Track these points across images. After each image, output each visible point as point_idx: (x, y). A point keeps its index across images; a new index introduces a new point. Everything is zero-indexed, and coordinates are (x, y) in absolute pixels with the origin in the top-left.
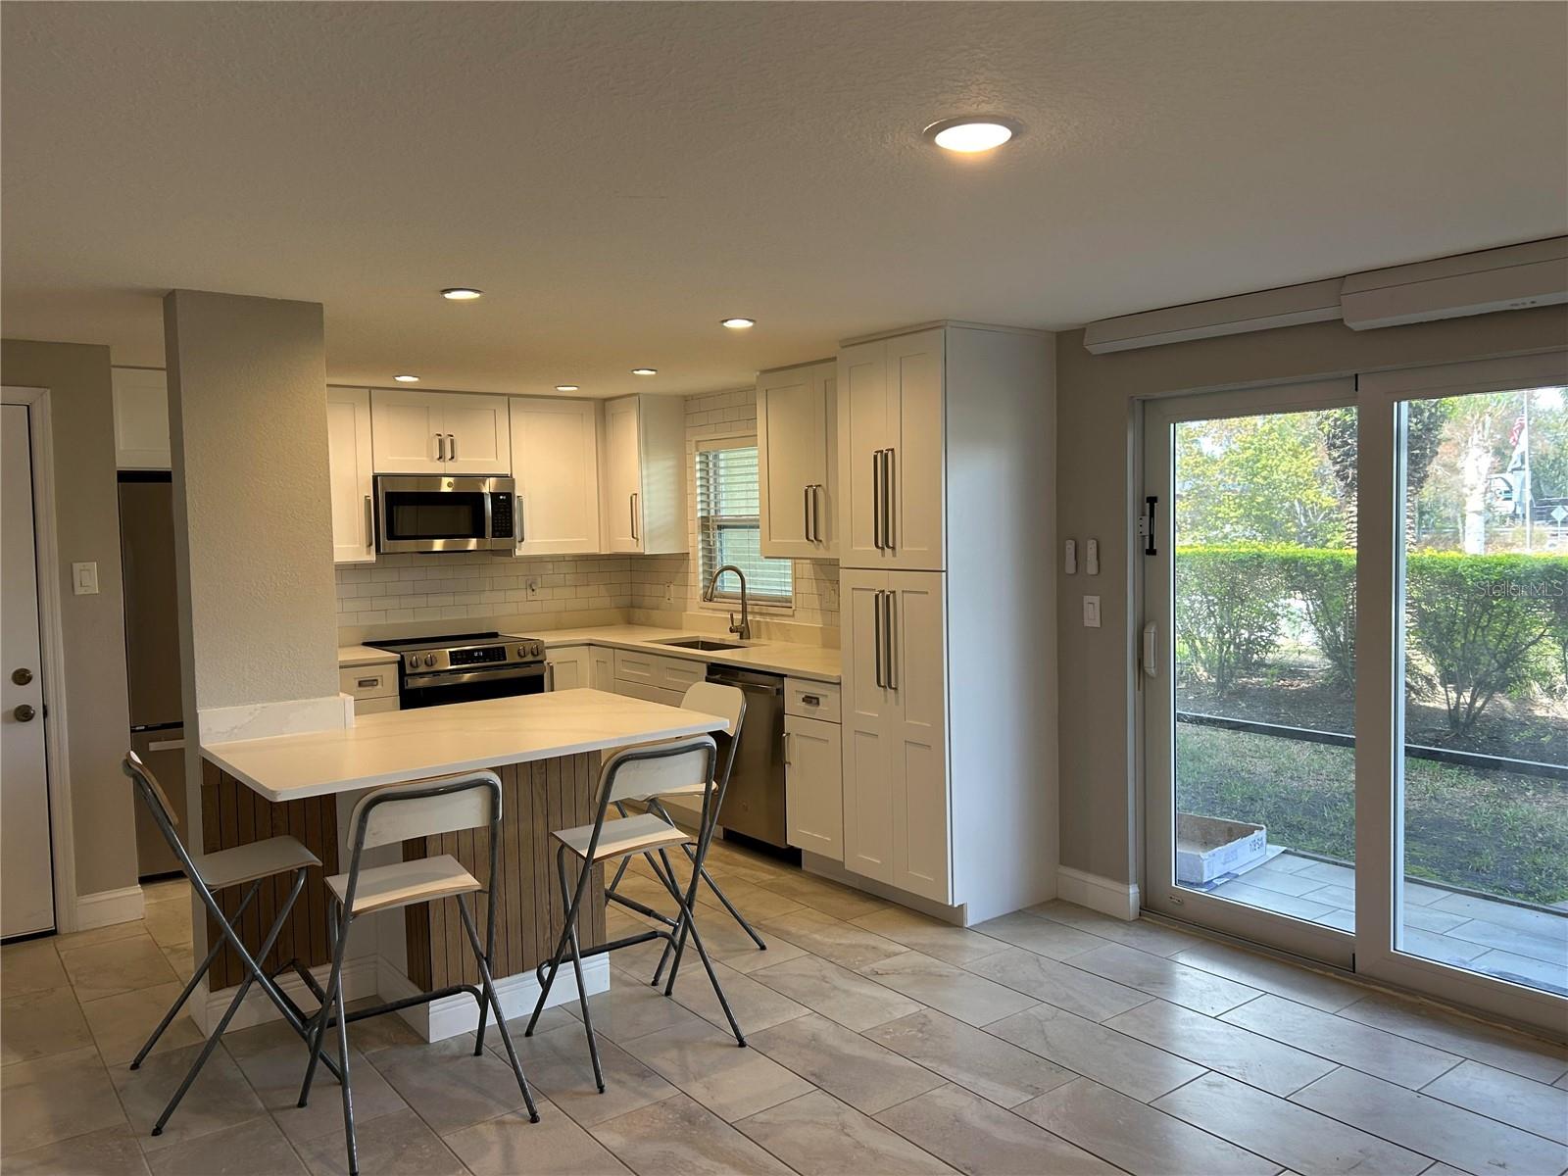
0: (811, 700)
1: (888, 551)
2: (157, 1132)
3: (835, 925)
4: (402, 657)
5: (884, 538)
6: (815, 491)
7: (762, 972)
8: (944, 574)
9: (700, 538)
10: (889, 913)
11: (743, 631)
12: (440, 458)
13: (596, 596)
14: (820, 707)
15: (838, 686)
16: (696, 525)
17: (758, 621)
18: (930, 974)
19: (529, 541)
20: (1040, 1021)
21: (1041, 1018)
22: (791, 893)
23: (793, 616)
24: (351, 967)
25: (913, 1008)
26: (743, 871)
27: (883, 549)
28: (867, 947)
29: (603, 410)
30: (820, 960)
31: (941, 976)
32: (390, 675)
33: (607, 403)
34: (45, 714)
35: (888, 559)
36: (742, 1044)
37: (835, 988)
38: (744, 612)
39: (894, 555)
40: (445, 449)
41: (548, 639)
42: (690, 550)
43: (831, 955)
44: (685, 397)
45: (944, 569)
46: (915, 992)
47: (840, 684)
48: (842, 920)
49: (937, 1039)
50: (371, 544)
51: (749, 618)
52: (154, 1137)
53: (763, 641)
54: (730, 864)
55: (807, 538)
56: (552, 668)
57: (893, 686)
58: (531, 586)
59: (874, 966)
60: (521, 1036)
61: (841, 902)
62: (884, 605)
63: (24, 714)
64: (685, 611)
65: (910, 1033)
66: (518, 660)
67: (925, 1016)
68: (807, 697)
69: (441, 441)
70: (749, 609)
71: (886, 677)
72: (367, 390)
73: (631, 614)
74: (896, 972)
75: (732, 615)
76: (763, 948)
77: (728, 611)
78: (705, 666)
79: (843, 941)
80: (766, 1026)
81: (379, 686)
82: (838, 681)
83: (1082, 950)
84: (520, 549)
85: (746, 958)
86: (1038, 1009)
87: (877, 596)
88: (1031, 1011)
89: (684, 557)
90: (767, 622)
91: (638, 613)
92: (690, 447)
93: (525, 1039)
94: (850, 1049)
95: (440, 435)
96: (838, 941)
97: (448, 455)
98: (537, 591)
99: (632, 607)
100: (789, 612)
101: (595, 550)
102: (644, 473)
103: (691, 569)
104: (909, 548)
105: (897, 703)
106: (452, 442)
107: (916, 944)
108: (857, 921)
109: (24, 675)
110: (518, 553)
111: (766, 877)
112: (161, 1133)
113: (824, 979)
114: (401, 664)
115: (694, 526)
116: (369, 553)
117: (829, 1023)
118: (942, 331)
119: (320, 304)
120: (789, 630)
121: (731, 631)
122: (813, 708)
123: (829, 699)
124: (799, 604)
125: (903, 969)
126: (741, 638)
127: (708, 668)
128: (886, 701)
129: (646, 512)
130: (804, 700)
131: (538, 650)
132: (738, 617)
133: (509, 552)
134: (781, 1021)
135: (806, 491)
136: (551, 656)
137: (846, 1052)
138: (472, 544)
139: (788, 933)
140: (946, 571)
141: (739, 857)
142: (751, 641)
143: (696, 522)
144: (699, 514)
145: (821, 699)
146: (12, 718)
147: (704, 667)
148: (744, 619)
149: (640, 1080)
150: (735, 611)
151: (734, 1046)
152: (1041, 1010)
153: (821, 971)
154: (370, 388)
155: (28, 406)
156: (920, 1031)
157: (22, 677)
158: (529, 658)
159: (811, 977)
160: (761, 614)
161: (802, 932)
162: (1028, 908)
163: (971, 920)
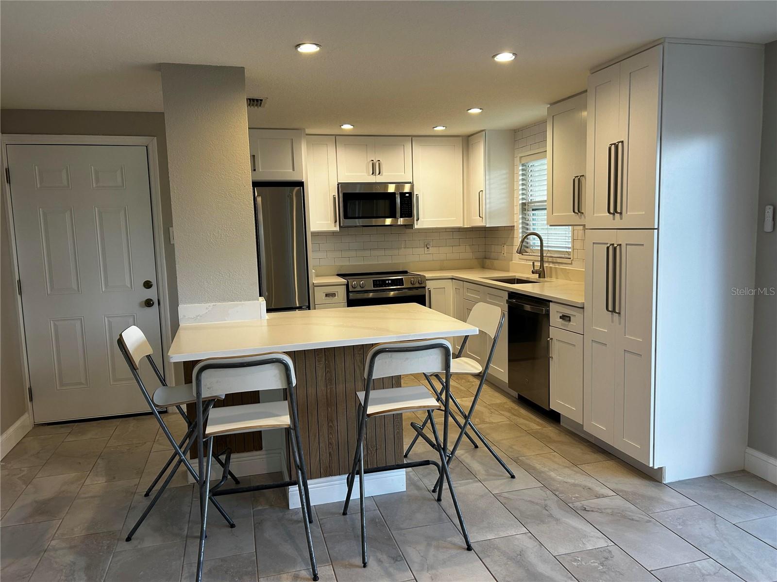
0: (565, 318)
1: (617, 216)
2: (128, 539)
3: (568, 467)
4: (348, 282)
5: (614, 209)
6: (579, 179)
7: (506, 495)
8: (656, 231)
9: (521, 216)
10: (610, 463)
11: (541, 273)
12: (373, 173)
13: (464, 252)
14: (571, 323)
15: (582, 310)
16: (519, 208)
17: (551, 267)
18: (624, 517)
19: (422, 220)
20: (703, 575)
21: (703, 571)
22: (546, 440)
23: (571, 264)
24: (266, 454)
25: (602, 543)
26: (522, 421)
27: (614, 214)
28: (584, 487)
29: (467, 142)
30: (548, 492)
31: (633, 520)
32: (342, 292)
33: (469, 138)
34: (159, 304)
35: (617, 222)
36: (469, 548)
37: (551, 516)
38: (542, 261)
39: (621, 219)
40: (375, 168)
41: (428, 275)
42: (515, 224)
43: (557, 490)
44: (515, 130)
45: (656, 227)
46: (608, 530)
47: (583, 308)
48: (575, 464)
49: (613, 574)
50: (336, 222)
51: (546, 265)
52: (126, 542)
53: (554, 279)
54: (515, 415)
55: (574, 212)
56: (430, 291)
57: (617, 311)
58: (427, 246)
59: (585, 503)
60: (340, 514)
61: (578, 451)
62: (613, 253)
63: (149, 303)
64: (512, 261)
65: (593, 565)
66: (410, 286)
67: (610, 552)
68: (563, 316)
69: (373, 164)
70: (545, 259)
71: (613, 306)
72: (334, 137)
73: (484, 262)
74: (600, 511)
75: (533, 263)
76: (513, 477)
77: (532, 260)
78: (507, 292)
79: (569, 480)
80: (490, 536)
81: (336, 297)
82: (582, 306)
83: (755, 517)
84: (417, 224)
85: (498, 482)
86: (704, 563)
87: (608, 248)
88: (697, 564)
89: (511, 228)
90: (555, 268)
91: (488, 262)
92: (517, 160)
93: (343, 517)
94: (543, 568)
95: (373, 161)
96: (565, 480)
97: (378, 172)
98: (430, 248)
99: (486, 258)
100: (569, 261)
101: (460, 225)
102: (487, 177)
103: (515, 236)
104: (632, 215)
105: (620, 324)
106: (379, 164)
107: (622, 491)
108: (586, 467)
109: (148, 284)
110: (416, 226)
111: (535, 427)
112: (131, 540)
113: (545, 507)
114: (347, 285)
115: (518, 209)
116: (335, 226)
117: (537, 543)
118: (661, 46)
119: (243, 68)
120: (568, 273)
121: (533, 273)
122: (567, 323)
123: (577, 318)
124: (575, 257)
125: (605, 509)
126: (539, 277)
127: (509, 294)
128: (613, 322)
129: (487, 201)
130: (561, 318)
131: (422, 281)
132: (538, 264)
133: (410, 226)
134: (503, 534)
135: (574, 180)
136: (429, 285)
137: (540, 571)
138: (388, 221)
139: (534, 469)
140: (658, 229)
141: (523, 411)
142: (546, 279)
143: (518, 206)
144: (521, 202)
145: (572, 318)
146: (144, 304)
147: (506, 295)
148: (542, 266)
149: (393, 562)
150: (535, 261)
151: (464, 549)
152: (706, 565)
153: (545, 500)
154: (336, 135)
155: (147, 146)
156: (602, 564)
157: (148, 285)
158: (417, 285)
159: (537, 504)
160: (553, 263)
161: (543, 469)
162: (716, 475)
163: (668, 478)
